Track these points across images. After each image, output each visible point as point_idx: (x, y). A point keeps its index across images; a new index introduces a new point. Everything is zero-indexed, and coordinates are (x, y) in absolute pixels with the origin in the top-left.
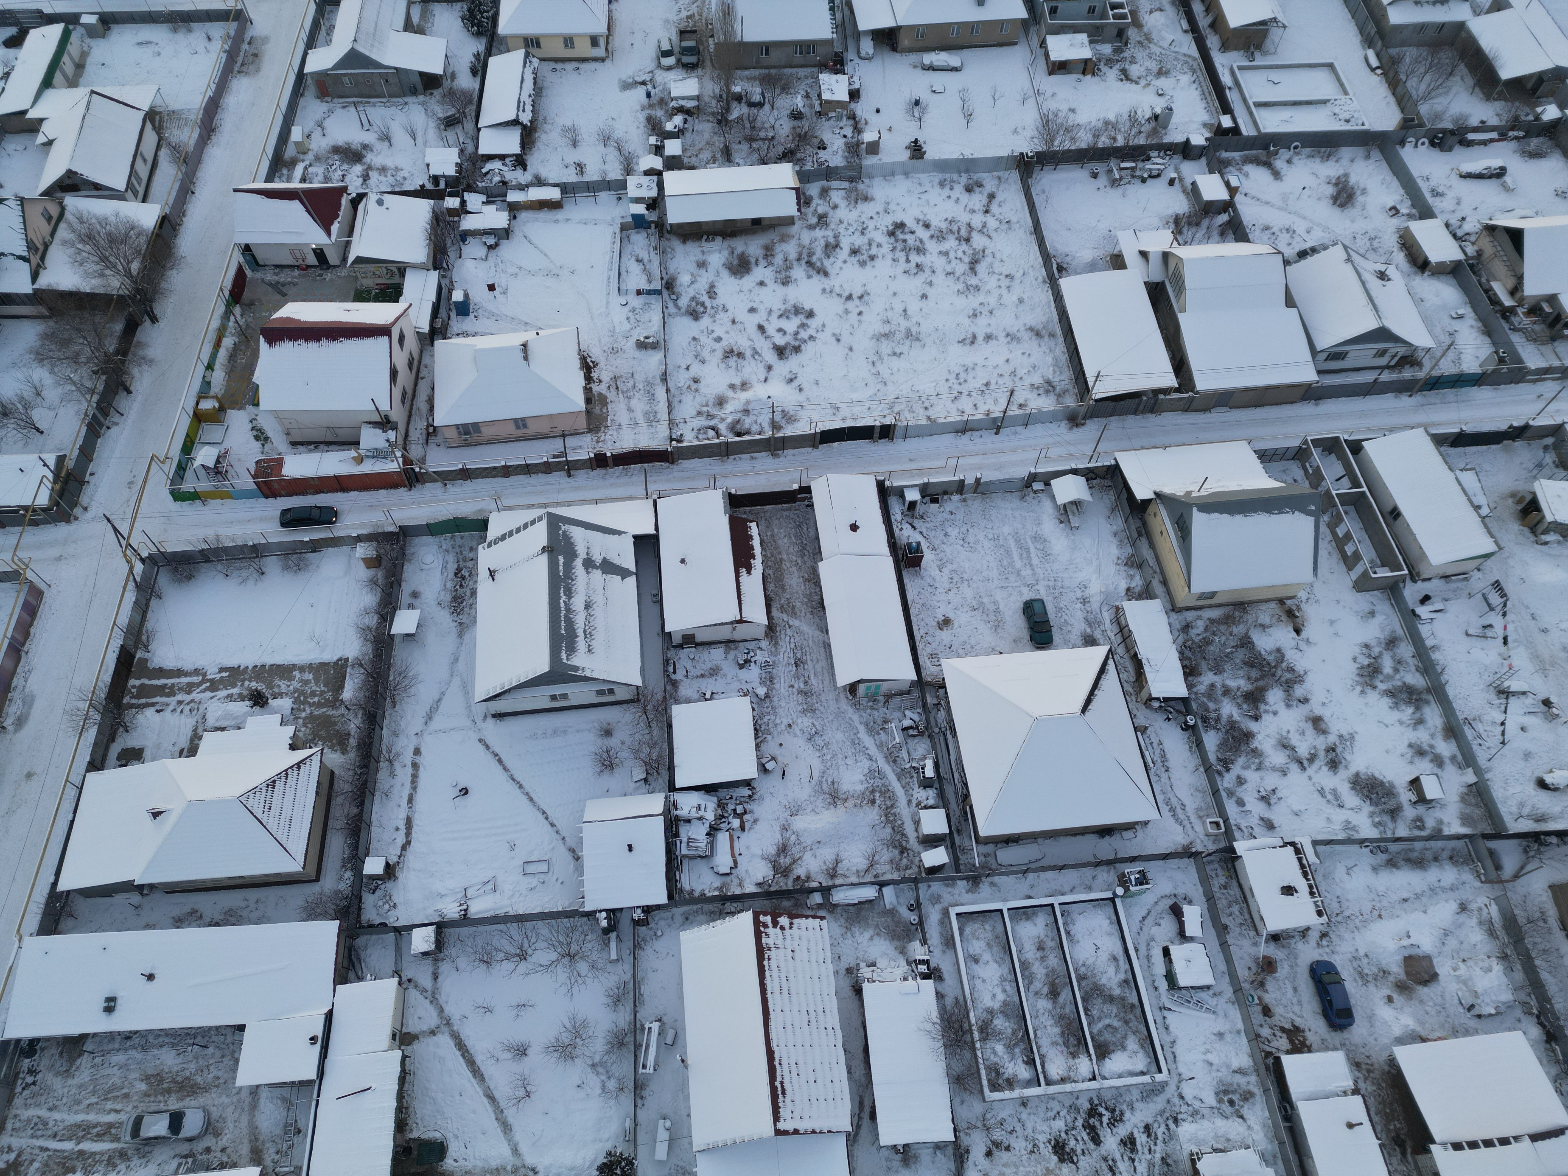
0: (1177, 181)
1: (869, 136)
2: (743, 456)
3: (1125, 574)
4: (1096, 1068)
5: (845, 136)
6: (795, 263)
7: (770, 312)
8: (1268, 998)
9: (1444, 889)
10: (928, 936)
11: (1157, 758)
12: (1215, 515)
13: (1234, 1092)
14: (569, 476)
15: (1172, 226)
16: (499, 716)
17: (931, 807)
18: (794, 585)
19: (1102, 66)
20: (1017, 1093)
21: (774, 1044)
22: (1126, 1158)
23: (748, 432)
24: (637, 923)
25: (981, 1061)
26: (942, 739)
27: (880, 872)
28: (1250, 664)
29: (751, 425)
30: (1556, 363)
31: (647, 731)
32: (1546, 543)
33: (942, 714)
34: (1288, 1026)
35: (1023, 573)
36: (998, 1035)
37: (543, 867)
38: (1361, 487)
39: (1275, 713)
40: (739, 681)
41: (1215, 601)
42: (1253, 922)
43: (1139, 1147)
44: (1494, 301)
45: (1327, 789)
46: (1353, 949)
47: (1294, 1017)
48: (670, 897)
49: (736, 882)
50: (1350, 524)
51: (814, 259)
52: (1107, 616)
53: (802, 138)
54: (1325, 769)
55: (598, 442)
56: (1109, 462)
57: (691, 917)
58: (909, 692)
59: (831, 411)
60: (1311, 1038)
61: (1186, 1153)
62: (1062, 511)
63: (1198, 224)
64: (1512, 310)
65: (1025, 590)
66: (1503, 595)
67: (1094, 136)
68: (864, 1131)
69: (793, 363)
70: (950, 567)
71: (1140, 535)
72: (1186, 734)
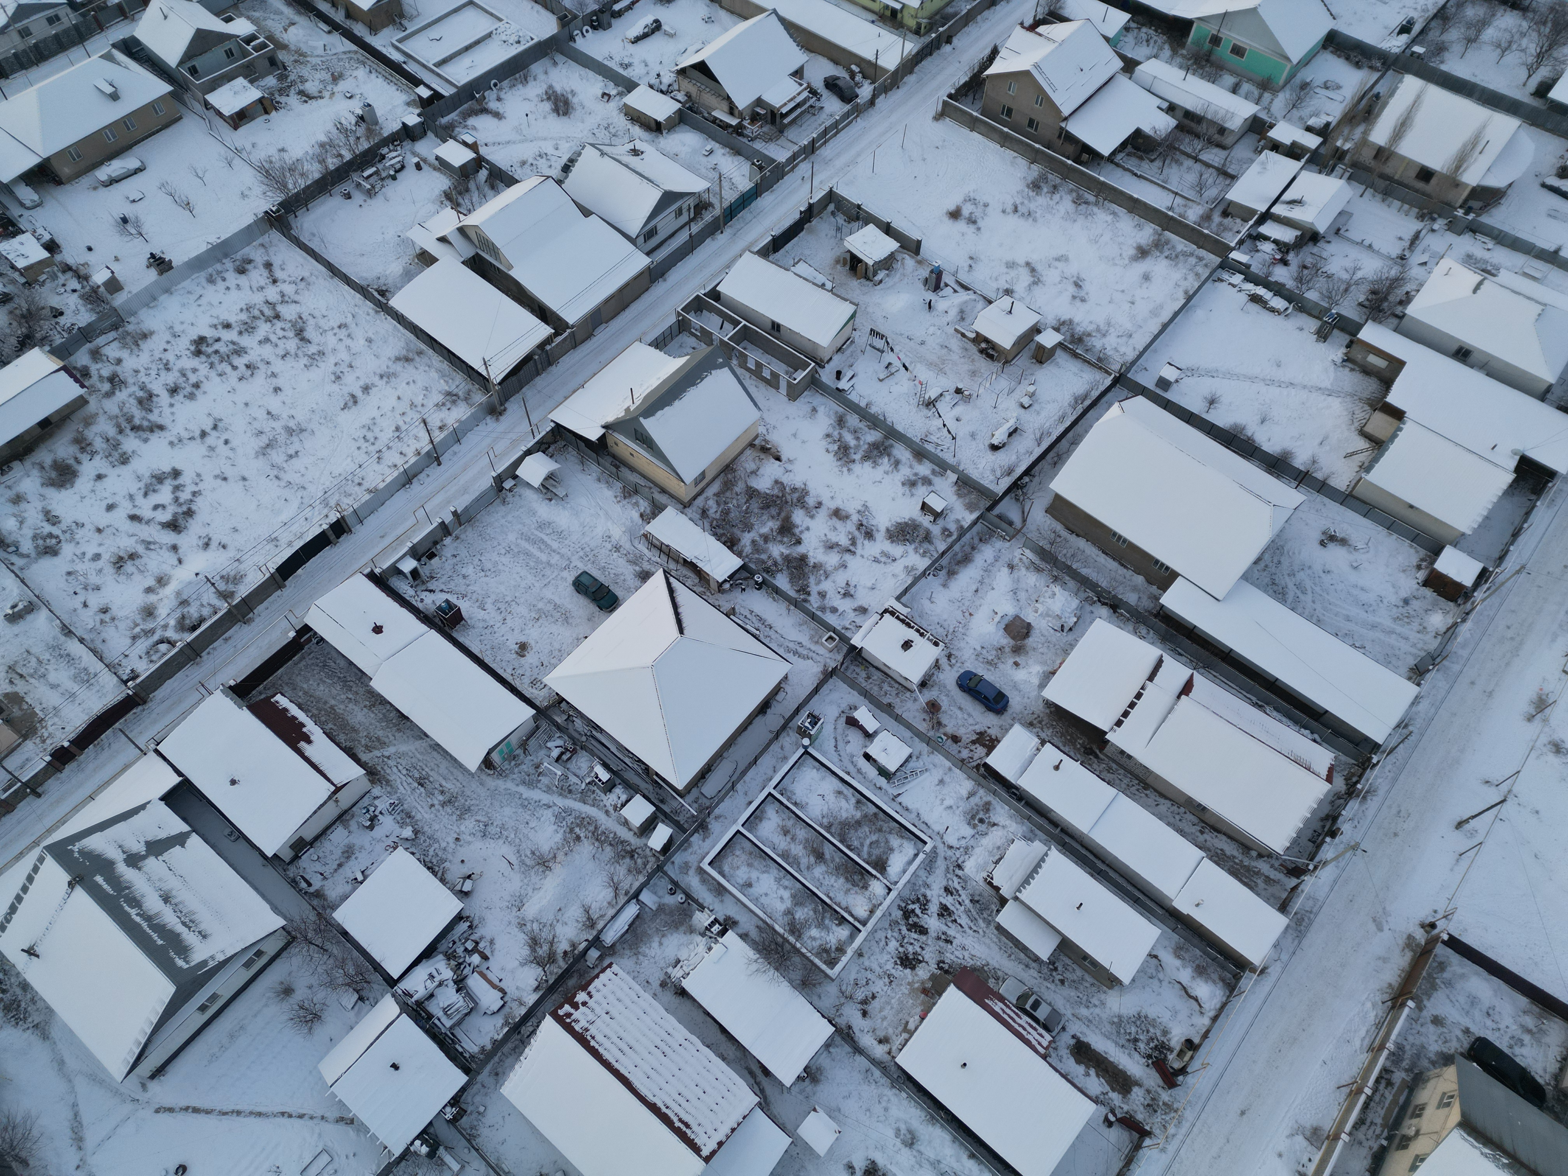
0: (422, 163)
1: (100, 277)
2: (215, 644)
3: (630, 506)
4: (885, 881)
5: (74, 291)
6: (119, 437)
7: (131, 497)
8: (950, 730)
9: (992, 564)
10: (701, 901)
11: (759, 625)
12: (660, 413)
13: (977, 813)
14: (39, 796)
15: (448, 203)
16: (158, 1072)
17: (627, 801)
18: (363, 720)
19: (278, 98)
20: (850, 952)
21: (650, 1098)
22: (950, 924)
23: (202, 620)
24: (454, 1121)
25: (809, 954)
26: (593, 742)
27: (627, 887)
28: (766, 507)
29: (199, 611)
30: (796, 148)
31: (326, 957)
32: (881, 281)
33: (578, 723)
34: (975, 737)
35: (553, 562)
36: (806, 924)
37: (325, 1158)
38: (740, 323)
39: (808, 529)
40: (380, 840)
41: (708, 478)
42: (902, 686)
43: (952, 908)
44: (725, 126)
45: (878, 556)
46: (972, 651)
47: (973, 728)
48: (467, 1071)
49: (514, 1005)
50: (754, 356)
51: (137, 422)
52: (642, 547)
53: (29, 317)
54: (866, 542)
55: (44, 741)
56: (550, 426)
57: (500, 1070)
58: (537, 728)
59: (270, 546)
60: (993, 732)
61: (982, 883)
62: (544, 491)
63: (467, 190)
64: (740, 126)
65: (565, 574)
66: (882, 337)
67: (320, 162)
68: (769, 1090)
69: (195, 528)
70: (489, 601)
71: (617, 467)
72: (763, 591)
